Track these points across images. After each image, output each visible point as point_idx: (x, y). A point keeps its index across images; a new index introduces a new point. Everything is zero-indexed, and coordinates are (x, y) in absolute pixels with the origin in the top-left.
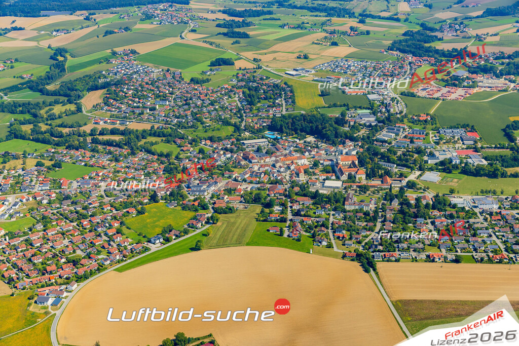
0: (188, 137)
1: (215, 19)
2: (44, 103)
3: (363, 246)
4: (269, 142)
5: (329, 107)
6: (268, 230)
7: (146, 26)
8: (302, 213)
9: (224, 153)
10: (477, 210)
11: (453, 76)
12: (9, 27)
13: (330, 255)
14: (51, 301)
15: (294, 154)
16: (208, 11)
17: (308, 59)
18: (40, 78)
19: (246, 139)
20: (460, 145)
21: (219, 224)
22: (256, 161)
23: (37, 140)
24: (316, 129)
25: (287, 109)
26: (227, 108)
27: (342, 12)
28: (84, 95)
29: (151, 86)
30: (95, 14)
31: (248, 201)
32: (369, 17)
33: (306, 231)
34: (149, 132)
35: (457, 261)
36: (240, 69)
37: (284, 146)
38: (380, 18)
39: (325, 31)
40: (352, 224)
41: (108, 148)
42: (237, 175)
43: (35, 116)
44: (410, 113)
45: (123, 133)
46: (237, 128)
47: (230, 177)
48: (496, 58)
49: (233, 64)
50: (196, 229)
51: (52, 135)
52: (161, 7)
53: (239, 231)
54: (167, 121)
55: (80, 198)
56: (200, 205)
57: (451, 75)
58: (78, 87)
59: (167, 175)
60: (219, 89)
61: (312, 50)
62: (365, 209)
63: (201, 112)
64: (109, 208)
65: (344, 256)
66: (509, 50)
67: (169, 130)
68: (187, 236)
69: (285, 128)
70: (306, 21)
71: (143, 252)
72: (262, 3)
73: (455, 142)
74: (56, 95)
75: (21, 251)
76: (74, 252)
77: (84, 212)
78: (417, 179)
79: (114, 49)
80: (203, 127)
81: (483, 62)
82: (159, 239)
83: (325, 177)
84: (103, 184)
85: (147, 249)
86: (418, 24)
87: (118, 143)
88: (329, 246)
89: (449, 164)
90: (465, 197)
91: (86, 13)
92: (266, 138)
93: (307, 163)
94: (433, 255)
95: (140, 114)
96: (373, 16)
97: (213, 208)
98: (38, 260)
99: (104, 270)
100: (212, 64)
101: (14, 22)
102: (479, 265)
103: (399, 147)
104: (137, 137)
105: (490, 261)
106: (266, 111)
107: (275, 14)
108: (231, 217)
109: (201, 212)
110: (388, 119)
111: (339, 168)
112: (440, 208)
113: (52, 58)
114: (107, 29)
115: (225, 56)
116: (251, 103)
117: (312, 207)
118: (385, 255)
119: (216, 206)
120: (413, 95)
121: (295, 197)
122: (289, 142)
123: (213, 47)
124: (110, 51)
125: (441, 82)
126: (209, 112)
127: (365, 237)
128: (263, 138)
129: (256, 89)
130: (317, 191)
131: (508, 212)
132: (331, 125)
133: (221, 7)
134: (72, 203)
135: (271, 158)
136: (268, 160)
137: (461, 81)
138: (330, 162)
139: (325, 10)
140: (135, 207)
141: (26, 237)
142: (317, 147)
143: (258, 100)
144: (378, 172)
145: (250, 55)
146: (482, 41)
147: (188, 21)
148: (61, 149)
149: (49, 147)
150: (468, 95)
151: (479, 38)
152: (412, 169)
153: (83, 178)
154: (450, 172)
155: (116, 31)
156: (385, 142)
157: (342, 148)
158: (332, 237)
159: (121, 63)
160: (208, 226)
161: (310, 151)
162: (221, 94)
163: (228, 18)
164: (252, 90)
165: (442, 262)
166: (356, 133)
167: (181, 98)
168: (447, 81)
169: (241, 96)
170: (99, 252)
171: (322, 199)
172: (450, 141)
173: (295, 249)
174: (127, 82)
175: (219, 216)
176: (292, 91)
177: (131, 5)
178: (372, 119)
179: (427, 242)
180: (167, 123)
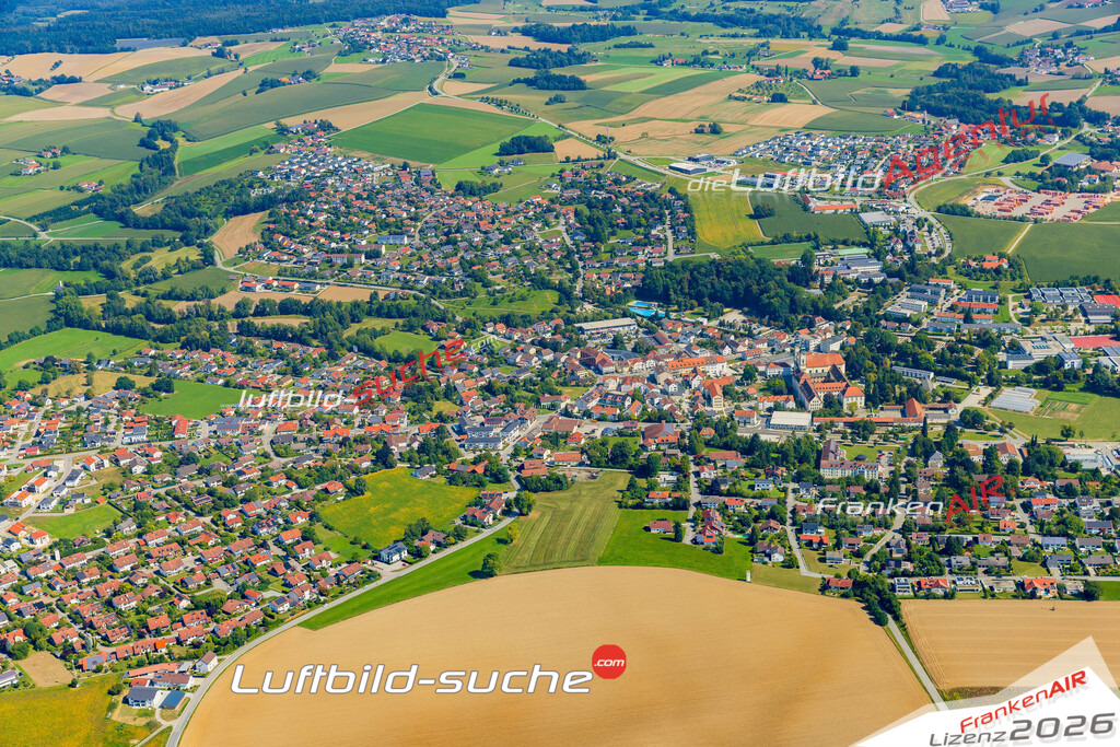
0: (454, 317)
1: (506, 48)
2: (129, 245)
3: (868, 564)
4: (639, 325)
5: (773, 243)
6: (647, 529)
7: (352, 68)
8: (724, 488)
9: (538, 353)
11: (1056, 165)
12: (47, 76)
13: (791, 585)
14: (159, 698)
15: (698, 352)
16: (489, 30)
17: (722, 135)
18: (119, 190)
19: (586, 320)
20: (1080, 325)
21: (534, 515)
22: (612, 369)
23: (116, 330)
24: (745, 295)
25: (678, 250)
26: (541, 249)
27: (793, 25)
28: (217, 226)
29: (367, 202)
30: (237, 44)
31: (598, 462)
32: (855, 36)
33: (734, 530)
34: (367, 306)
35: (1088, 595)
36: (568, 160)
37: (673, 335)
38: (879, 36)
39: (757, 69)
41: (276, 344)
42: (568, 401)
43: (110, 274)
44: (961, 253)
45: (307, 311)
46: (565, 294)
47: (553, 406)
49: (550, 149)
50: (483, 527)
51: (149, 317)
52: (384, 23)
53: (579, 530)
54: (407, 282)
55: (218, 460)
56: (488, 473)
57: (1051, 164)
58: (203, 208)
59: (411, 404)
60: (521, 206)
61: (728, 115)
62: (868, 476)
63: (482, 260)
64: (283, 482)
65: (825, 587)
67: (412, 301)
68: (461, 545)
69: (675, 293)
70: (711, 49)
71: (364, 583)
72: (611, 10)
73: (1069, 319)
74: (156, 227)
75: (90, 584)
76: (208, 583)
77: (228, 492)
78: (984, 405)
79: (283, 121)
80: (488, 293)
82: (399, 551)
83: (772, 405)
84: (267, 427)
85: (371, 576)
86: (969, 49)
87: (298, 333)
88: (790, 564)
89: (1057, 368)
90: (1098, 445)
91: (216, 41)
92: (633, 316)
93: (729, 372)
94: (1031, 583)
95: (344, 266)
96: (865, 32)
97: (518, 478)
98: (127, 604)
99: (278, 626)
101: (57, 65)
103: (938, 332)
104: (341, 320)
106: (629, 254)
107: (641, 34)
108: (561, 499)
109: (491, 488)
110: (911, 267)
111: (802, 382)
112: (1043, 473)
113: (143, 144)
114: (263, 76)
115: (532, 132)
116: (595, 237)
117: (744, 473)
118: (919, 583)
119: (525, 474)
120: (965, 212)
121: (705, 452)
122: (685, 324)
123: (504, 112)
124: (272, 125)
125: (1028, 182)
126: (500, 260)
127: (869, 542)
128: (624, 315)
129: (606, 205)
130: (756, 436)
132: (780, 285)
133: (519, 20)
134: (201, 471)
135: (645, 361)
136: (638, 366)
137: (1075, 177)
138: (782, 370)
139: (754, 23)
140: (341, 478)
141: (98, 552)
142: (750, 335)
143: (610, 230)
144: (894, 392)
145: (589, 127)
147: (446, 54)
148: (170, 349)
149: (143, 345)
150: (1092, 210)
151: (1111, 78)
152: (971, 382)
153: (221, 414)
154: (1059, 388)
155: (285, 79)
156: (907, 320)
157: (808, 337)
158: (794, 543)
159: (300, 152)
160: (508, 520)
161: (734, 345)
162: (526, 217)
163: (535, 45)
164: (595, 207)
165: (1055, 597)
166: (838, 301)
167: (435, 228)
168: (1042, 177)
169: (571, 221)
170: (264, 584)
171: (767, 456)
172: (1056, 316)
173: (711, 572)
174: (312, 194)
175: (534, 496)
176: (686, 209)
177: (316, 21)
178: (873, 269)
179: (1016, 552)
180: (406, 285)
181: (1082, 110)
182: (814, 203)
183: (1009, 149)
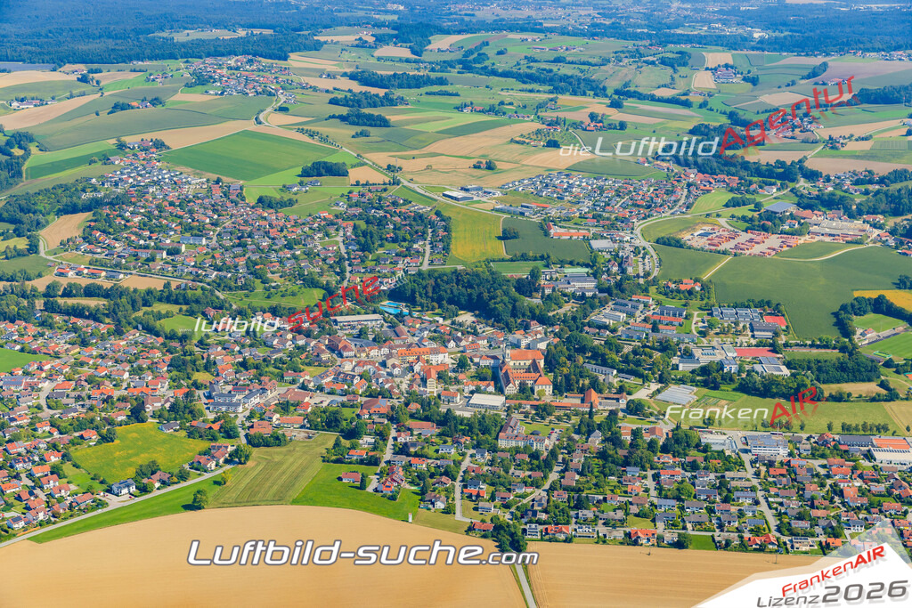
0: (231, 305)
1: (331, 89)
3: (512, 514)
4: (384, 320)
5: (512, 260)
6: (340, 479)
7: (195, 97)
8: (412, 450)
9: (294, 338)
10: (746, 458)
13: (444, 527)
15: (426, 344)
16: (320, 73)
17: (495, 171)
19: (341, 314)
20: (747, 339)
21: (250, 464)
22: (352, 354)
24: (477, 300)
25: (432, 262)
26: (318, 255)
27: (582, 85)
28: (47, 222)
29: (178, 208)
30: (101, 72)
31: (316, 426)
32: (633, 97)
33: (412, 483)
34: (159, 293)
35: (680, 545)
36: (358, 184)
37: (412, 330)
38: (653, 99)
39: (542, 120)
40: (502, 473)
41: (73, 319)
42: (307, 378)
44: (664, 276)
45: (106, 294)
46: (330, 292)
47: (294, 380)
48: (857, 183)
49: (345, 174)
50: (205, 471)
52: (232, 62)
53: (284, 477)
54: (198, 276)
56: (222, 430)
57: (762, 210)
58: (40, 207)
59: (174, 373)
60: (309, 219)
61: (506, 155)
62: (536, 447)
63: (265, 260)
64: (47, 428)
65: (471, 529)
66: (882, 168)
67: (199, 292)
68: (183, 484)
69: (420, 296)
70: (507, 100)
71: (93, 509)
72: (430, 63)
73: (738, 333)
78: (651, 397)
79: (123, 139)
80: (265, 289)
81: (830, 189)
82: (128, 486)
83: (474, 388)
84: (47, 386)
85: (100, 505)
86: (725, 113)
87: (94, 312)
88: (448, 511)
89: (718, 371)
91: (83, 68)
92: (381, 313)
93: (449, 362)
94: (636, 533)
95: (148, 260)
96: (641, 94)
97: (246, 436)
99: (9, 539)
100: (306, 173)
102: (721, 553)
103: (630, 338)
104: (133, 303)
105: (743, 547)
106: (391, 263)
107: (452, 84)
108: (278, 453)
109: (222, 442)
110: (619, 285)
111: (504, 371)
112: (678, 452)
114: (116, 100)
115: (332, 159)
116: (365, 248)
117: (435, 440)
118: (546, 529)
119: (252, 432)
120: (679, 244)
122: (424, 322)
123: (315, 142)
124: (114, 141)
125: (740, 223)
126: (281, 262)
127: (520, 497)
128: (374, 312)
129: (381, 223)
131: (803, 462)
132: (506, 293)
133: (350, 66)
135: (380, 348)
136: (374, 353)
137: (777, 221)
138: (492, 361)
139: (550, 81)
140: (97, 428)
142: (475, 333)
143: (380, 242)
144: (577, 382)
145: (383, 158)
146: (837, 149)
147: (277, 90)
150: (785, 249)
151: (832, 143)
152: (645, 379)
153: (11, 374)
154: (716, 388)
155: (135, 104)
156: (606, 327)
157: (521, 337)
158: (458, 495)
159: (132, 164)
160: (228, 467)
161: (458, 340)
162: (310, 228)
163: (357, 87)
164: (371, 223)
165: (653, 545)
166: (554, 310)
167: (231, 233)
168: (752, 220)
169: (348, 234)
170: (9, 507)
171: (456, 427)
172: (728, 331)
174: (133, 200)
176: (446, 229)
177: (172, 57)
178: (589, 286)
179: (634, 509)
180: (197, 278)
181: (801, 168)
182: (554, 231)
183: (731, 196)
